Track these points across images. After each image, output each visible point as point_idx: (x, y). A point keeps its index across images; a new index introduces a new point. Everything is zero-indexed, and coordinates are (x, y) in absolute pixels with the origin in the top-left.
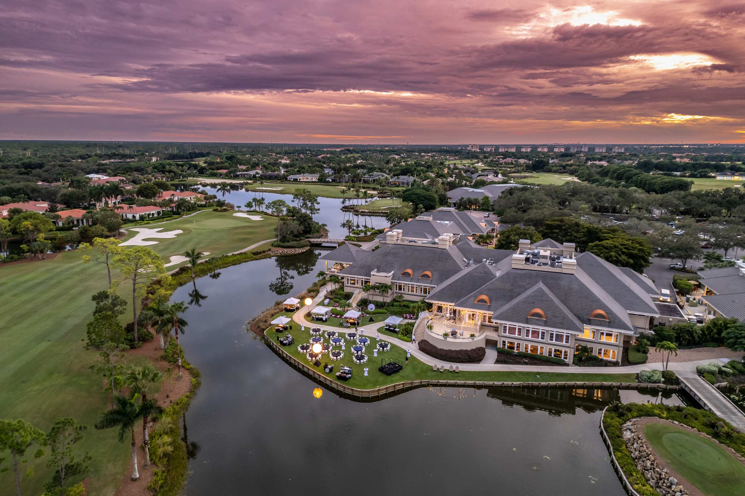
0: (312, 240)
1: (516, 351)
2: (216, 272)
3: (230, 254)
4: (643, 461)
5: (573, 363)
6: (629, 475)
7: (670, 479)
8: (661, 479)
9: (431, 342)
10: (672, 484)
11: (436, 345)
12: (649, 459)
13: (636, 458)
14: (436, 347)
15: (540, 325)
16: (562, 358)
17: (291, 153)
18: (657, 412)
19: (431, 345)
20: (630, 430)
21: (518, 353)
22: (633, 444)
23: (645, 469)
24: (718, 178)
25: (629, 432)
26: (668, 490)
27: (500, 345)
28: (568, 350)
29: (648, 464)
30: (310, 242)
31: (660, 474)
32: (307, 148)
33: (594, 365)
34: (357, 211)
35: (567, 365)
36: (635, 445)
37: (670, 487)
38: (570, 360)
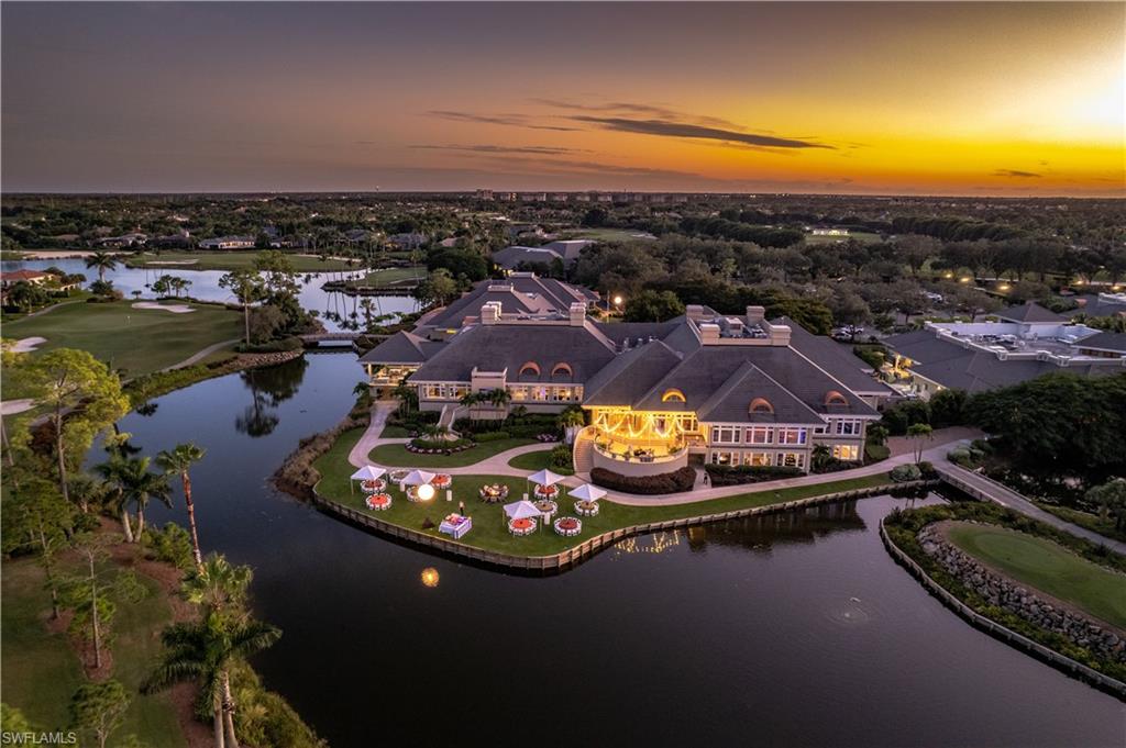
0: (305, 337)
1: (732, 465)
2: (150, 402)
3: (166, 370)
4: (969, 576)
5: (811, 470)
6: (962, 597)
7: (1016, 590)
8: (1003, 593)
9: (611, 469)
10: (1020, 596)
11: (622, 473)
12: (975, 572)
13: (957, 574)
14: (623, 476)
15: (768, 422)
16: (797, 466)
17: (181, 207)
18: (944, 513)
19: (613, 474)
20: (931, 541)
21: (736, 468)
22: (944, 558)
23: (976, 585)
24: (815, 232)
25: (932, 545)
26: (1018, 604)
27: (708, 461)
28: (803, 453)
29: (979, 577)
30: (302, 340)
31: (1000, 587)
32: (210, 199)
33: (835, 470)
34: (354, 289)
35: (805, 475)
36: (949, 559)
37: (1019, 601)
38: (806, 467)
